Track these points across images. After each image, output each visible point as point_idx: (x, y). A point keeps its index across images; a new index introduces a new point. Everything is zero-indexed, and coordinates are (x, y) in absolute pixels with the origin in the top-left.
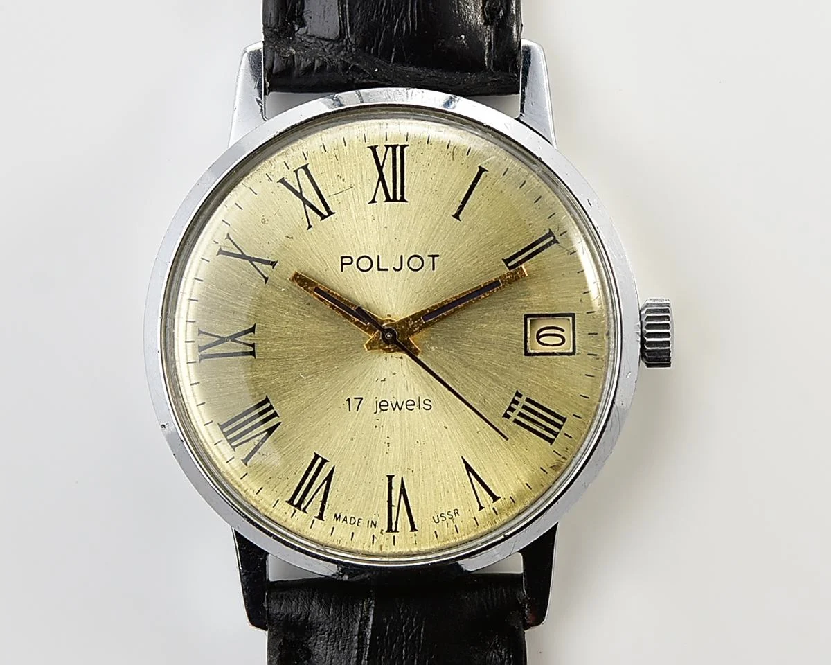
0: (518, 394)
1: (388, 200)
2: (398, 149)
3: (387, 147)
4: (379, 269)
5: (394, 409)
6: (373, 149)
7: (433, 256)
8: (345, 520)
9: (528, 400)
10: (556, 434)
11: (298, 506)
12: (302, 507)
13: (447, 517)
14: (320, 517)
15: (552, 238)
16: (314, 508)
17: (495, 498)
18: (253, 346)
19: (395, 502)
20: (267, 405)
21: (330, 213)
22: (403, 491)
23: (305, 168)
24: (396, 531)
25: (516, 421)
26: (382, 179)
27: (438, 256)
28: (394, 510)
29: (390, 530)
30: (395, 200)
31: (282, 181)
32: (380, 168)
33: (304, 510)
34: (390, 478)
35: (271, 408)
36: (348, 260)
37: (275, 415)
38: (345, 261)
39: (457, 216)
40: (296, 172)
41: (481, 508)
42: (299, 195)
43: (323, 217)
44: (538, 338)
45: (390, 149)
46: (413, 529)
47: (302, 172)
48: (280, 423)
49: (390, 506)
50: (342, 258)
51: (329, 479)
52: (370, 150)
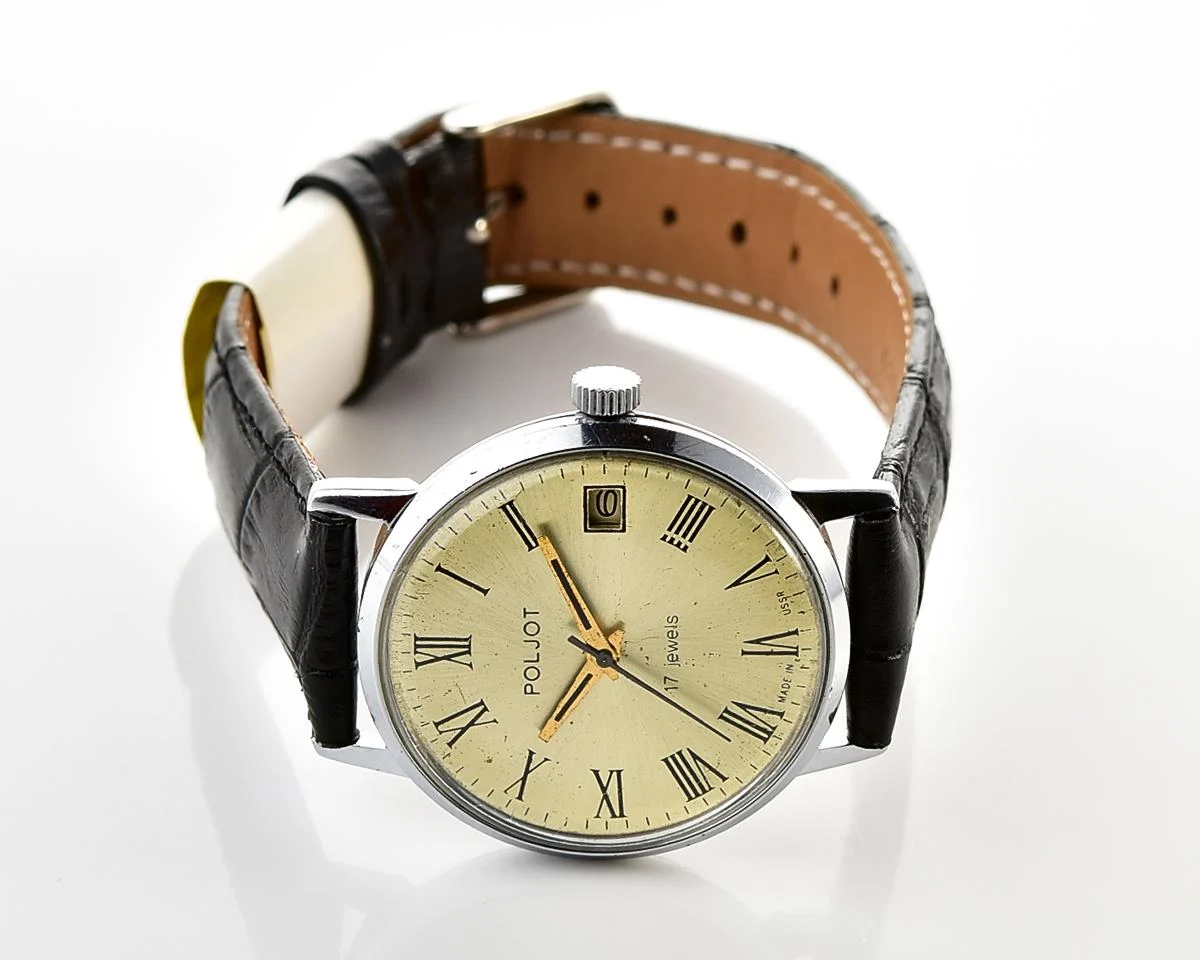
0: (664, 538)
1: (469, 652)
2: (418, 643)
3: (416, 652)
4: (538, 661)
5: (676, 649)
6: (418, 665)
7: (525, 613)
8: (784, 693)
9: (670, 529)
10: (704, 504)
11: (770, 734)
12: (770, 730)
13: (784, 602)
14: (781, 715)
15: (508, 506)
16: (773, 720)
17: (767, 559)
18: (612, 772)
19: (769, 649)
20: (670, 760)
21: (482, 703)
22: (758, 642)
23: (437, 725)
24: (797, 648)
25: (691, 540)
26: (448, 658)
27: (525, 609)
28: (776, 649)
29: (796, 654)
30: (469, 646)
31: (450, 744)
32: (437, 659)
33: (774, 729)
34: (744, 653)
35: (673, 757)
36: (529, 688)
37: (680, 753)
38: (529, 689)
39: (485, 592)
40: (441, 733)
41: (776, 572)
42: (464, 730)
43: (485, 709)
44: (608, 515)
45: (418, 650)
46: (796, 632)
47: (440, 728)
48: (688, 749)
49: (772, 653)
50: (526, 693)
51: (743, 707)
52: (420, 667)
